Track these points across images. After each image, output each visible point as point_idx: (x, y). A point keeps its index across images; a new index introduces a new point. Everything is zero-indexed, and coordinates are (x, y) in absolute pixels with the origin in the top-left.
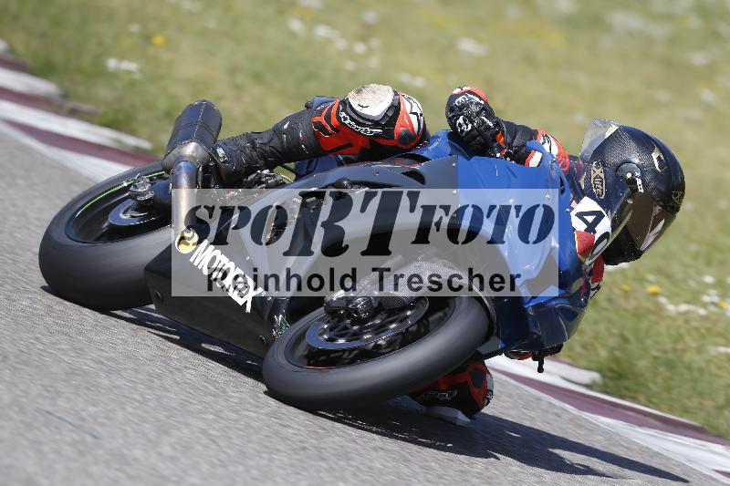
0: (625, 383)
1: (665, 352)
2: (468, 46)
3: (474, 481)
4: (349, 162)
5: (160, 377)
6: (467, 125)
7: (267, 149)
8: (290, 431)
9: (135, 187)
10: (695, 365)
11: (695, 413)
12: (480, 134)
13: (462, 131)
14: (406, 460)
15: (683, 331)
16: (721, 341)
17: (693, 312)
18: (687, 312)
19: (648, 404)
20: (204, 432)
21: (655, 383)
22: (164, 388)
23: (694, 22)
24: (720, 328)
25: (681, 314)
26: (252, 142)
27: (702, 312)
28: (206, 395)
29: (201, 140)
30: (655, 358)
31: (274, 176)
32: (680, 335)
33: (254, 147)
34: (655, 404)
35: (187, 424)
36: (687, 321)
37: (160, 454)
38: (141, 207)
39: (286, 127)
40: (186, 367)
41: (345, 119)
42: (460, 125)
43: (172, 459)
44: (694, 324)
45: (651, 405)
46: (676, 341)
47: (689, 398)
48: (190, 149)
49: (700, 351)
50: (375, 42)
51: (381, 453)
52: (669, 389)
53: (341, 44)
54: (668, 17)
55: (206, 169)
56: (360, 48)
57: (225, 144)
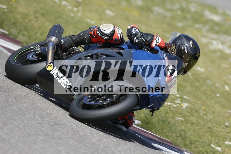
0: (149, 125)
1: (162, 117)
2: (108, 12)
3: (100, 151)
4: (101, 47)
5: (5, 107)
6: (137, 40)
7: (76, 41)
8: (44, 129)
9: (36, 48)
10: (171, 123)
11: (170, 138)
12: (141, 43)
13: (136, 42)
14: (80, 142)
15: (168, 111)
16: (180, 116)
17: (172, 105)
18: (170, 105)
19: (155, 133)
20: (18, 126)
21: (158, 127)
22: (6, 111)
23: (179, 13)
24: (180, 111)
25: (168, 105)
26: (72, 38)
27: (175, 106)
28: (19, 114)
29: (57, 36)
30: (159, 118)
31: (78, 49)
32: (168, 112)
33: (72, 40)
34: (157, 133)
35: (13, 123)
36: (170, 108)
37: (3, 132)
38: (37, 55)
39: (82, 34)
40: (14, 105)
41: (99, 34)
42: (135, 40)
43: (7, 134)
44: (172, 109)
45: (156, 134)
46: (166, 114)
47: (168, 132)
48: (54, 39)
49: (173, 118)
50: (80, 8)
51: (72, 139)
52: (162, 129)
53: (70, 7)
54: (171, 10)
55: (58, 45)
56: (75, 9)
57: (64, 38)
